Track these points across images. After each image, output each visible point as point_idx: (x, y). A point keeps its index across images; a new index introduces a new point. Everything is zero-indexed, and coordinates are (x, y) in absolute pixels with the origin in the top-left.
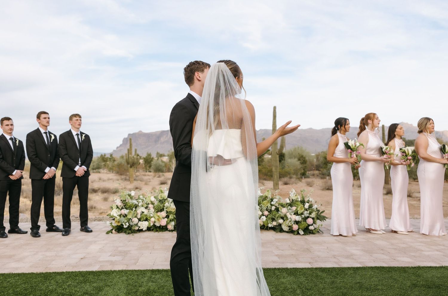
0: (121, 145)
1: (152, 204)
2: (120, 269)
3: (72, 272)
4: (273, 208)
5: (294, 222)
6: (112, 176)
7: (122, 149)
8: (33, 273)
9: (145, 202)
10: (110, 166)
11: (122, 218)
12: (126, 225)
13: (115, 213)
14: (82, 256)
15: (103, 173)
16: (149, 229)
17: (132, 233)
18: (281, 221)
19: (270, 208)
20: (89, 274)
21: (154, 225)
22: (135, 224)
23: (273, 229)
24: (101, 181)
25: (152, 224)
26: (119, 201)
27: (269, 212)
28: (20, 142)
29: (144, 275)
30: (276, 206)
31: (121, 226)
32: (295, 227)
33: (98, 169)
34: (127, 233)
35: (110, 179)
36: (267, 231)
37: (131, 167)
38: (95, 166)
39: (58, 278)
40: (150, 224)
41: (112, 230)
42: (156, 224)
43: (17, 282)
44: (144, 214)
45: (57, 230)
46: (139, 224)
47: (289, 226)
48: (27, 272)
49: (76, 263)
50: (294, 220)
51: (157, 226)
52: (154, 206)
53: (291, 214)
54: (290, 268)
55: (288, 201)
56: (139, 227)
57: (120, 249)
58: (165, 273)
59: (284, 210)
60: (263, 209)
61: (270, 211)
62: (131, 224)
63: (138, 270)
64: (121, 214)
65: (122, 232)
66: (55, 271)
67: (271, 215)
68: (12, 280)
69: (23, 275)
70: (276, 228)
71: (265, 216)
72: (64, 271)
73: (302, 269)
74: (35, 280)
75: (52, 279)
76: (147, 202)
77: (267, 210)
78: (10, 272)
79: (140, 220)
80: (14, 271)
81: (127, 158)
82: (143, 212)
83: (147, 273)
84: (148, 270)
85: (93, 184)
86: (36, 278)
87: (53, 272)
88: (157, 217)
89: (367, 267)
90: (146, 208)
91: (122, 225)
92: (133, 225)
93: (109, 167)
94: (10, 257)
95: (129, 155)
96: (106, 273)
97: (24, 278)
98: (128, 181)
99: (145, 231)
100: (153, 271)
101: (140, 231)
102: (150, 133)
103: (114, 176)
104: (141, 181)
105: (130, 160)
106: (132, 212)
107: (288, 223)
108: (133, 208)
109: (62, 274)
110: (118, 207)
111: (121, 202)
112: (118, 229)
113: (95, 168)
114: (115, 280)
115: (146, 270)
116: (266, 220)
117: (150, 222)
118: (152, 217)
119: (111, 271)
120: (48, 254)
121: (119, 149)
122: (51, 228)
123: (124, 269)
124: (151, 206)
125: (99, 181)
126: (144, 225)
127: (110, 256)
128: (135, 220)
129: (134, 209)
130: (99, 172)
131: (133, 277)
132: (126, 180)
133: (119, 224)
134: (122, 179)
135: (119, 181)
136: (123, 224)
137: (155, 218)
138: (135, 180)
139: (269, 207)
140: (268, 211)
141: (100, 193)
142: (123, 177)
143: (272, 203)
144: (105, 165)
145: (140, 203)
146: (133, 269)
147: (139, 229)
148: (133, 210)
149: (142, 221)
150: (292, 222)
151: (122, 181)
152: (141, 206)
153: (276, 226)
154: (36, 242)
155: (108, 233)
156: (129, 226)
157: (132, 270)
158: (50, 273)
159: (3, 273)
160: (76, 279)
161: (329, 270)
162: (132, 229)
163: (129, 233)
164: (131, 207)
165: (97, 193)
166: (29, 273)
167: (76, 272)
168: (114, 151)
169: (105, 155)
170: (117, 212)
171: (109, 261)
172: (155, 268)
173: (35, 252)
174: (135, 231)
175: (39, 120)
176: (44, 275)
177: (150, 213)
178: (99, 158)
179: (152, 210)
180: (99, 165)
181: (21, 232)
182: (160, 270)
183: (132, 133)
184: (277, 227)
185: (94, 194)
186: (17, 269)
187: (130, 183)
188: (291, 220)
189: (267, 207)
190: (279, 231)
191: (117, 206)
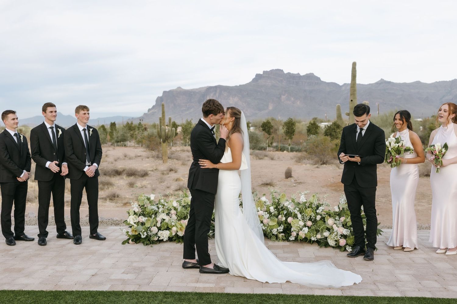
0: (154, 107)
1: (174, 210)
2: (132, 290)
3: (82, 291)
4: (319, 217)
5: (340, 236)
6: (140, 151)
7: (155, 112)
8: (42, 291)
9: (167, 207)
10: (139, 137)
11: (140, 226)
12: (144, 235)
13: (132, 220)
14: (93, 272)
15: (130, 146)
16: (170, 239)
17: (151, 244)
18: (326, 234)
19: (314, 218)
20: (99, 295)
21: (176, 235)
22: (153, 234)
23: (318, 242)
24: (126, 158)
25: (174, 234)
26: (137, 206)
27: (313, 222)
28: (24, 138)
29: (155, 298)
30: (321, 215)
31: (139, 236)
32: (343, 242)
33: (123, 141)
34: (145, 245)
35: (139, 156)
36: (310, 245)
37: (164, 142)
38: (120, 138)
39: (68, 298)
40: (171, 233)
41: (129, 239)
42: (178, 234)
43: (27, 300)
44: (165, 221)
45: (68, 237)
46: (159, 234)
47: (336, 241)
48: (37, 290)
49: (87, 281)
50: (341, 234)
51: (180, 236)
52: (177, 212)
53: (339, 225)
54: (317, 296)
55: (337, 210)
56: (159, 237)
57: (135, 264)
58: (178, 296)
59: (330, 222)
60: (305, 219)
61: (315, 221)
62: (150, 233)
63: (150, 292)
64: (139, 222)
65: (139, 242)
66: (65, 290)
67: (315, 226)
68: (23, 299)
69: (33, 293)
70: (320, 242)
71: (307, 228)
72: (74, 290)
73: (330, 297)
74: (45, 299)
75: (61, 299)
76: (168, 208)
77: (310, 219)
78: (20, 289)
79: (159, 229)
80: (23, 288)
81: (159, 130)
82: (164, 220)
83: (159, 296)
84: (160, 292)
85: (116, 162)
86: (46, 297)
87: (63, 291)
88: (179, 227)
89: (406, 297)
90: (168, 214)
91: (139, 234)
92: (151, 235)
93: (137, 139)
94: (20, 270)
95: (161, 126)
96: (116, 294)
97: (34, 297)
98: (161, 159)
99: (167, 241)
100: (166, 294)
101: (160, 241)
102: (192, 90)
103: (144, 151)
104: (177, 160)
105: (163, 133)
106: (151, 219)
107: (333, 236)
108: (153, 214)
109: (71, 293)
110: (135, 213)
111: (139, 207)
112: (135, 238)
113: (119, 141)
114: (124, 302)
115: (158, 292)
116: (308, 232)
117: (171, 231)
118: (174, 226)
119: (122, 292)
120: (58, 268)
121: (151, 112)
122: (62, 234)
123: (136, 290)
124: (173, 212)
125: (124, 159)
126: (165, 235)
127: (123, 273)
128: (154, 230)
129: (153, 216)
130: (125, 146)
131: (143, 299)
132: (158, 157)
133: (137, 234)
134: (153, 157)
135: (149, 159)
136: (141, 233)
137: (177, 227)
138: (169, 158)
139: (313, 216)
140: (311, 221)
141: (126, 175)
142: (154, 153)
143: (318, 211)
144: (132, 136)
145: (160, 209)
146: (145, 290)
147: (159, 239)
148: (153, 218)
149: (163, 230)
150: (338, 236)
151: (153, 159)
152: (161, 212)
153: (320, 239)
154: (46, 252)
155: (124, 243)
156: (147, 236)
157: (144, 292)
158: (60, 291)
159: (13, 290)
160: (86, 300)
161: (360, 300)
162: (151, 239)
163: (147, 244)
164: (150, 213)
165: (121, 176)
166: (39, 291)
167: (86, 291)
168: (145, 114)
169: (132, 123)
170: (134, 218)
171: (121, 280)
172: (169, 290)
173: (45, 266)
174: (154, 241)
175: (45, 114)
176: (54, 294)
177: (172, 221)
178: (125, 127)
179: (174, 217)
180: (124, 136)
181: (28, 239)
182: (174, 292)
183: (168, 90)
184: (322, 241)
185: (118, 177)
186: (27, 285)
187: (163, 163)
188: (337, 234)
189: (311, 216)
190: (324, 245)
191: (134, 211)
